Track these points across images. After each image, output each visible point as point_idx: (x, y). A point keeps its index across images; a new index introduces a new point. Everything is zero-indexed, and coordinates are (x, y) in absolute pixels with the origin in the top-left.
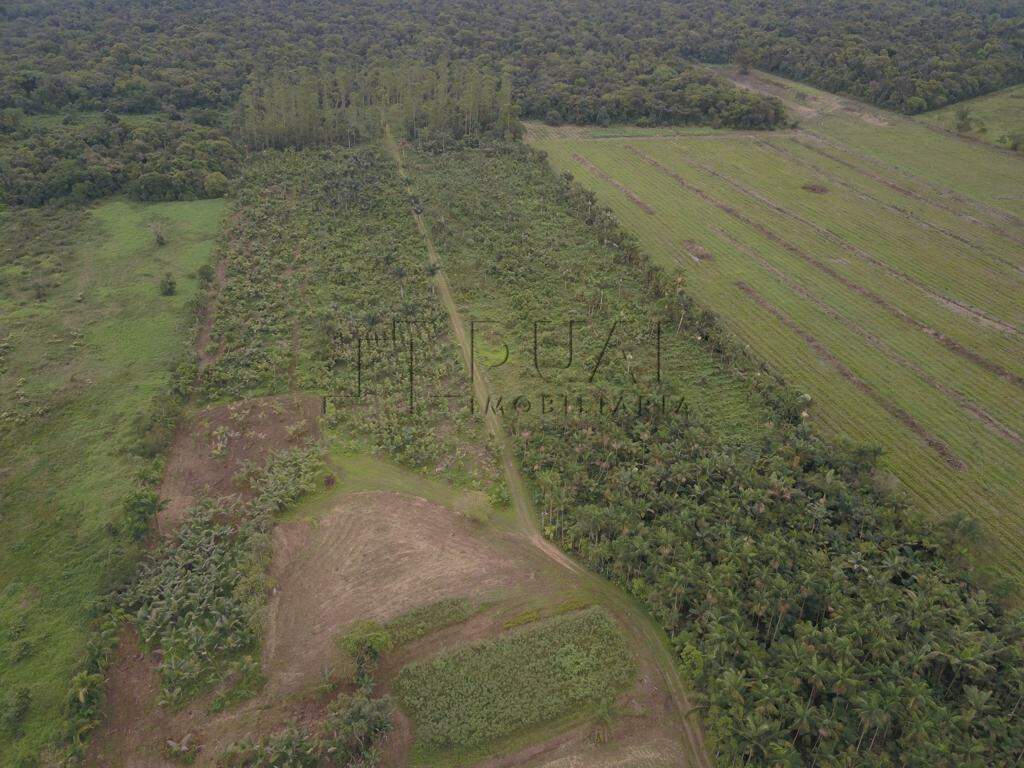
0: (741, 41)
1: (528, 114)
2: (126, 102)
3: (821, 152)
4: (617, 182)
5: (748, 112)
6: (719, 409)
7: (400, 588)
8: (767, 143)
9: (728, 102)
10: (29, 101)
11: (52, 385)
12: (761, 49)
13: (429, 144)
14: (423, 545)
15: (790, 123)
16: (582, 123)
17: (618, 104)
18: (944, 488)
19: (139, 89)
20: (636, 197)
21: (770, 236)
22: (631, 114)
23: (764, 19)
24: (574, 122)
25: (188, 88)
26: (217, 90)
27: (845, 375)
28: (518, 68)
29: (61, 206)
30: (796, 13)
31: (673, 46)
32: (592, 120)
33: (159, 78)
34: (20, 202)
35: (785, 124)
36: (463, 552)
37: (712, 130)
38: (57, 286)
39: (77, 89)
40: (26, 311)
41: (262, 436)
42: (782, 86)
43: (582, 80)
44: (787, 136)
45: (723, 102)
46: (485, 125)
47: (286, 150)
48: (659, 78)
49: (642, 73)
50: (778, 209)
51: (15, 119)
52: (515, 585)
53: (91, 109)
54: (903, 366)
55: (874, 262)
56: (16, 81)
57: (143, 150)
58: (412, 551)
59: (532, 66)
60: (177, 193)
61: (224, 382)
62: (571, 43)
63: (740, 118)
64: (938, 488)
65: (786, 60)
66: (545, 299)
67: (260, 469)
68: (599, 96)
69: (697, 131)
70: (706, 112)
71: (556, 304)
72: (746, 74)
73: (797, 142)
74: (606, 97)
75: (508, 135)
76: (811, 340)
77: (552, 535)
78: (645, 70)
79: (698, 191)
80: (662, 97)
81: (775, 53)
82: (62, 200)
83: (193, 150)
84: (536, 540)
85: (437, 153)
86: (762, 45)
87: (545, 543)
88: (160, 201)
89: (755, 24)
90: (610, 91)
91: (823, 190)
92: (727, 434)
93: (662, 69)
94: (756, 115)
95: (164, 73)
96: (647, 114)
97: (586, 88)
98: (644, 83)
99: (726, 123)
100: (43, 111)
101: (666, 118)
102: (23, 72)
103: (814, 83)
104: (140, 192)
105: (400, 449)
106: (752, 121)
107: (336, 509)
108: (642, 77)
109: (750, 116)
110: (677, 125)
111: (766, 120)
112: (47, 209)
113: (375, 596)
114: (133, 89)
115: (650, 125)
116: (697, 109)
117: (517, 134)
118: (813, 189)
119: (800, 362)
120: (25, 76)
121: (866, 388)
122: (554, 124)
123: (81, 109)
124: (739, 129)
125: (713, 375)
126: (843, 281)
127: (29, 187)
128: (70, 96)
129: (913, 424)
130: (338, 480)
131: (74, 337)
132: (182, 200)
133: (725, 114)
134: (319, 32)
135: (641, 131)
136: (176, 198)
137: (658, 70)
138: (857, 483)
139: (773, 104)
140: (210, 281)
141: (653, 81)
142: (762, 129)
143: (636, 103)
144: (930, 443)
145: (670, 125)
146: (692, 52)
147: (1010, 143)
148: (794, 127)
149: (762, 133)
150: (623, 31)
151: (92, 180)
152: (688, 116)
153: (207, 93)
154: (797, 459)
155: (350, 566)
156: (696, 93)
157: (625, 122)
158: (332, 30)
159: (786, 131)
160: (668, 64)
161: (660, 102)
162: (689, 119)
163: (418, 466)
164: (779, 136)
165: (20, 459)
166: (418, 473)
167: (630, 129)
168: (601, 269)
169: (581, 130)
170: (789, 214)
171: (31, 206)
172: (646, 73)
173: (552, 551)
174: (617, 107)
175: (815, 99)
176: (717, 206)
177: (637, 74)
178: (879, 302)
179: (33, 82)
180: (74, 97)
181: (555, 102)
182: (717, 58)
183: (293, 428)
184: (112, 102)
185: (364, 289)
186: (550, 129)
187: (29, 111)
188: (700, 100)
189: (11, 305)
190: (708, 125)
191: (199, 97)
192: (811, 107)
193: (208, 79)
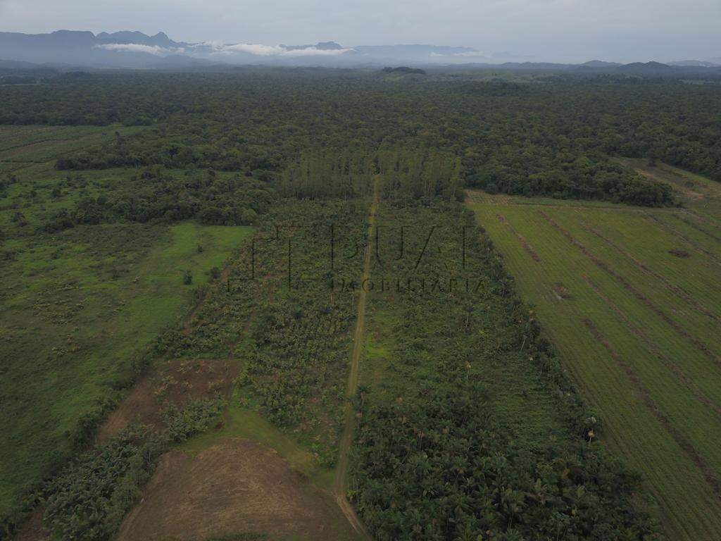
0: (655, 143)
1: (474, 185)
2: (224, 164)
3: (695, 226)
4: (521, 236)
5: (641, 193)
6: (528, 418)
7: (224, 516)
8: (651, 216)
9: (625, 185)
10: (171, 161)
11: (90, 334)
12: (669, 149)
13: (396, 201)
14: (255, 486)
15: (675, 203)
16: (512, 193)
17: (540, 181)
18: (707, 522)
19: (233, 156)
20: (531, 248)
21: (627, 286)
22: (549, 189)
23: (679, 128)
24: (506, 192)
25: (261, 158)
26: (278, 159)
27: (649, 406)
28: (477, 154)
29: (157, 224)
30: (709, 125)
31: (600, 144)
32: (520, 192)
33: (247, 151)
34: (135, 219)
35: (672, 203)
36: (282, 498)
37: (611, 205)
38: (128, 271)
39: (199, 155)
40: (103, 285)
41: (191, 386)
42: (680, 176)
43: (518, 164)
44: (671, 213)
45: (621, 185)
46: (439, 191)
47: (303, 199)
48: (577, 165)
49: (566, 162)
50: (643, 267)
51: (158, 171)
52: (306, 532)
53: (204, 167)
54: (706, 406)
55: (711, 316)
56: (167, 149)
57: (215, 193)
58: (246, 490)
59: (488, 154)
60: (224, 221)
61: (189, 346)
62: (523, 139)
63: (634, 197)
64: (702, 522)
65: (687, 157)
66: (429, 314)
67: (176, 409)
68: (527, 176)
69: (599, 204)
70: (607, 191)
71: (436, 319)
72: (655, 166)
73: (678, 218)
74: (532, 176)
75: (453, 198)
76: (630, 373)
77: (352, 497)
78: (568, 160)
79: (581, 247)
80: (575, 180)
81: (679, 152)
82: (157, 220)
83: (244, 195)
84: (340, 499)
85: (400, 208)
86: (671, 146)
87: (346, 503)
88: (213, 224)
89: (672, 131)
90: (536, 172)
91: (685, 255)
92: (528, 440)
93: (582, 159)
94: (647, 196)
95: (250, 148)
96: (561, 190)
97: (519, 170)
98: (566, 169)
99: (622, 200)
100: (177, 167)
101: (576, 194)
102: (172, 144)
103: (707, 175)
104: (203, 218)
105: (275, 411)
106: (643, 200)
107: (212, 448)
108: (566, 164)
109: (642, 196)
110: (584, 199)
111: (655, 200)
112: (148, 224)
113: (205, 519)
114: (230, 156)
115: (563, 198)
116: (600, 189)
117: (460, 198)
118: (678, 254)
119: (614, 389)
120: (173, 146)
121: (665, 420)
122: (492, 192)
123: (199, 167)
124: (634, 205)
125: (535, 390)
126: (676, 328)
127: (142, 210)
128: (194, 159)
129: (697, 459)
130: (225, 426)
131: (119, 305)
132: (226, 225)
133: (622, 193)
134: (358, 127)
135: (556, 201)
136: (223, 224)
137: (578, 160)
138: (616, 502)
139: (663, 189)
140: (216, 278)
141: (572, 168)
142: (652, 206)
143: (554, 182)
144: (708, 479)
145: (578, 199)
146: (615, 149)
148: (679, 206)
149: (651, 209)
150: (567, 132)
151: (178, 209)
152: (593, 193)
153: (272, 161)
154: (567, 471)
155: (200, 492)
156: (602, 178)
157: (544, 195)
158: (367, 125)
159: (672, 209)
160: (588, 157)
161: (572, 182)
162: (592, 196)
163: (282, 425)
164: (664, 213)
165: (47, 379)
166: (280, 431)
167: (546, 200)
168: (481, 297)
169: (510, 198)
170: (650, 271)
171: (141, 222)
172: (569, 162)
173: (348, 511)
174: (539, 184)
175: (705, 187)
176: (593, 260)
177: (562, 162)
178: (702, 349)
179: (176, 150)
180: (195, 160)
181: (494, 178)
182: (633, 154)
183: (213, 384)
184: (217, 163)
185: (308, 293)
186: (489, 196)
187: (168, 166)
188: (604, 182)
189: (96, 281)
190: (609, 200)
191: (267, 163)
192: (700, 193)
193: (275, 152)
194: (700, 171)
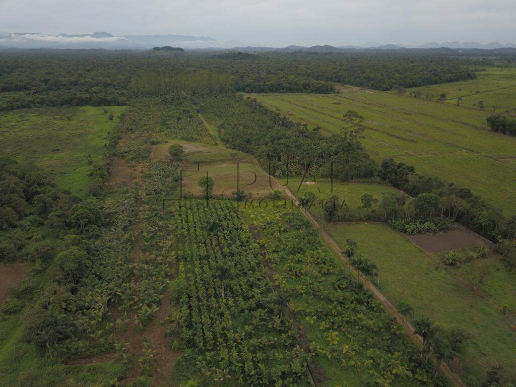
1: (239, 90)
3: (344, 98)
5: (320, 87)
8: (326, 96)
9: (313, 84)
15: (337, 91)
16: (259, 92)
20: (273, 105)
21: (315, 111)
22: (277, 89)
24: (256, 92)
26: (119, 83)
32: (262, 91)
35: (335, 92)
37: (307, 94)
44: (334, 95)
48: (289, 79)
63: (317, 90)
68: (265, 83)
69: (302, 94)
70: (305, 88)
73: (337, 96)
74: (268, 83)
75: (230, 93)
79: (295, 104)
82: (67, 106)
90: (269, 81)
91: (339, 104)
94: (323, 89)
95: (98, 78)
96: (283, 89)
99: (313, 91)
101: (290, 90)
106: (322, 91)
109: (321, 89)
110: (294, 92)
111: (327, 91)
115: (285, 93)
116: (301, 87)
118: (336, 104)
122: (248, 93)
124: (317, 93)
133: (312, 88)
139: (330, 87)
141: (287, 80)
143: (279, 85)
145: (292, 93)
147: (413, 95)
148: (338, 93)
152: (298, 89)
161: (288, 84)
162: (298, 91)
167: (277, 94)
170: (325, 108)
174: (272, 86)
176: (301, 107)
181: (249, 85)
186: (246, 94)
188: (303, 84)
190: (306, 92)
192: (349, 90)
193: (115, 80)
194: (349, 83)
